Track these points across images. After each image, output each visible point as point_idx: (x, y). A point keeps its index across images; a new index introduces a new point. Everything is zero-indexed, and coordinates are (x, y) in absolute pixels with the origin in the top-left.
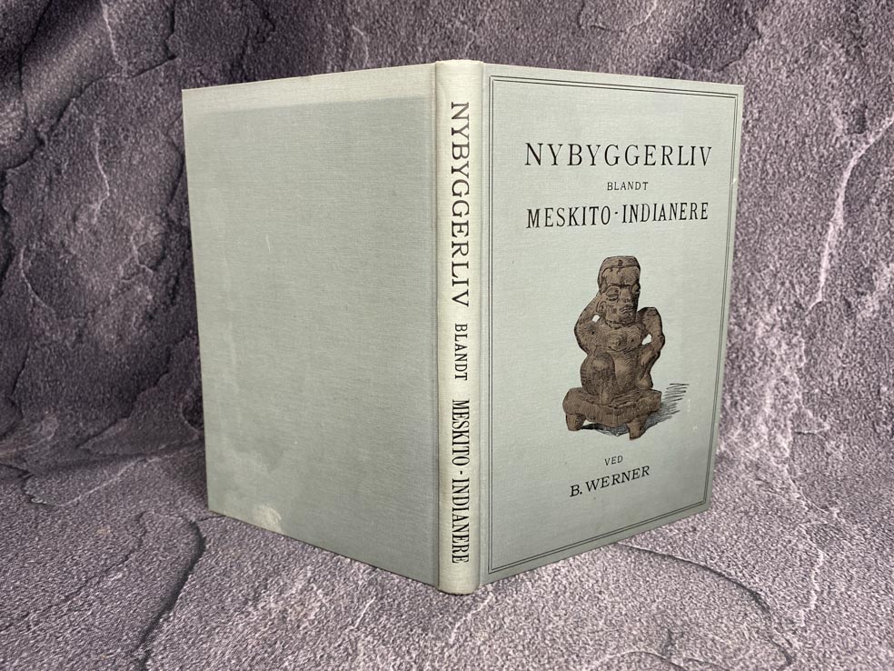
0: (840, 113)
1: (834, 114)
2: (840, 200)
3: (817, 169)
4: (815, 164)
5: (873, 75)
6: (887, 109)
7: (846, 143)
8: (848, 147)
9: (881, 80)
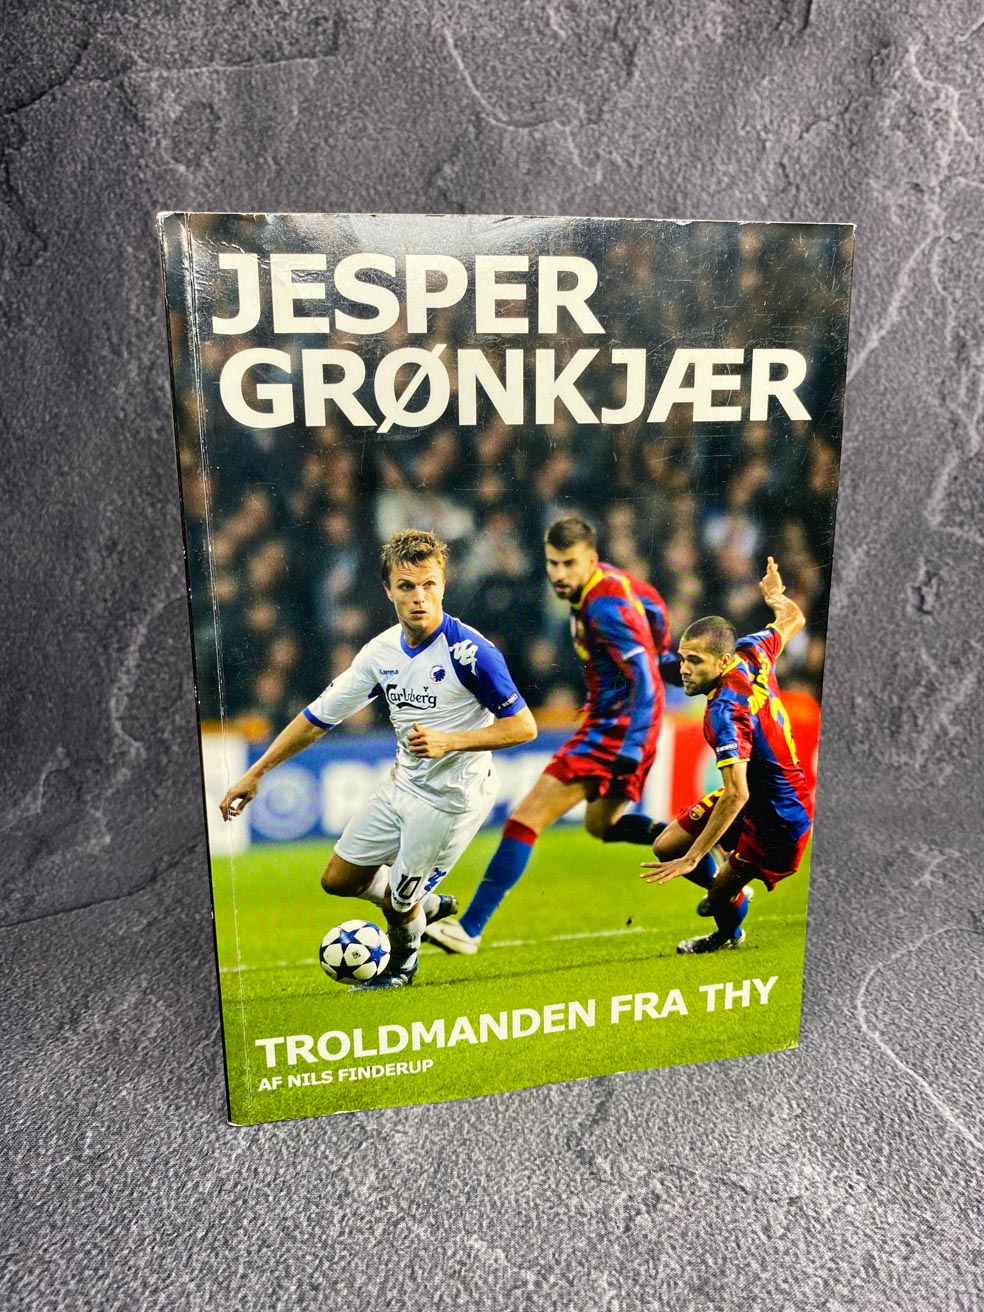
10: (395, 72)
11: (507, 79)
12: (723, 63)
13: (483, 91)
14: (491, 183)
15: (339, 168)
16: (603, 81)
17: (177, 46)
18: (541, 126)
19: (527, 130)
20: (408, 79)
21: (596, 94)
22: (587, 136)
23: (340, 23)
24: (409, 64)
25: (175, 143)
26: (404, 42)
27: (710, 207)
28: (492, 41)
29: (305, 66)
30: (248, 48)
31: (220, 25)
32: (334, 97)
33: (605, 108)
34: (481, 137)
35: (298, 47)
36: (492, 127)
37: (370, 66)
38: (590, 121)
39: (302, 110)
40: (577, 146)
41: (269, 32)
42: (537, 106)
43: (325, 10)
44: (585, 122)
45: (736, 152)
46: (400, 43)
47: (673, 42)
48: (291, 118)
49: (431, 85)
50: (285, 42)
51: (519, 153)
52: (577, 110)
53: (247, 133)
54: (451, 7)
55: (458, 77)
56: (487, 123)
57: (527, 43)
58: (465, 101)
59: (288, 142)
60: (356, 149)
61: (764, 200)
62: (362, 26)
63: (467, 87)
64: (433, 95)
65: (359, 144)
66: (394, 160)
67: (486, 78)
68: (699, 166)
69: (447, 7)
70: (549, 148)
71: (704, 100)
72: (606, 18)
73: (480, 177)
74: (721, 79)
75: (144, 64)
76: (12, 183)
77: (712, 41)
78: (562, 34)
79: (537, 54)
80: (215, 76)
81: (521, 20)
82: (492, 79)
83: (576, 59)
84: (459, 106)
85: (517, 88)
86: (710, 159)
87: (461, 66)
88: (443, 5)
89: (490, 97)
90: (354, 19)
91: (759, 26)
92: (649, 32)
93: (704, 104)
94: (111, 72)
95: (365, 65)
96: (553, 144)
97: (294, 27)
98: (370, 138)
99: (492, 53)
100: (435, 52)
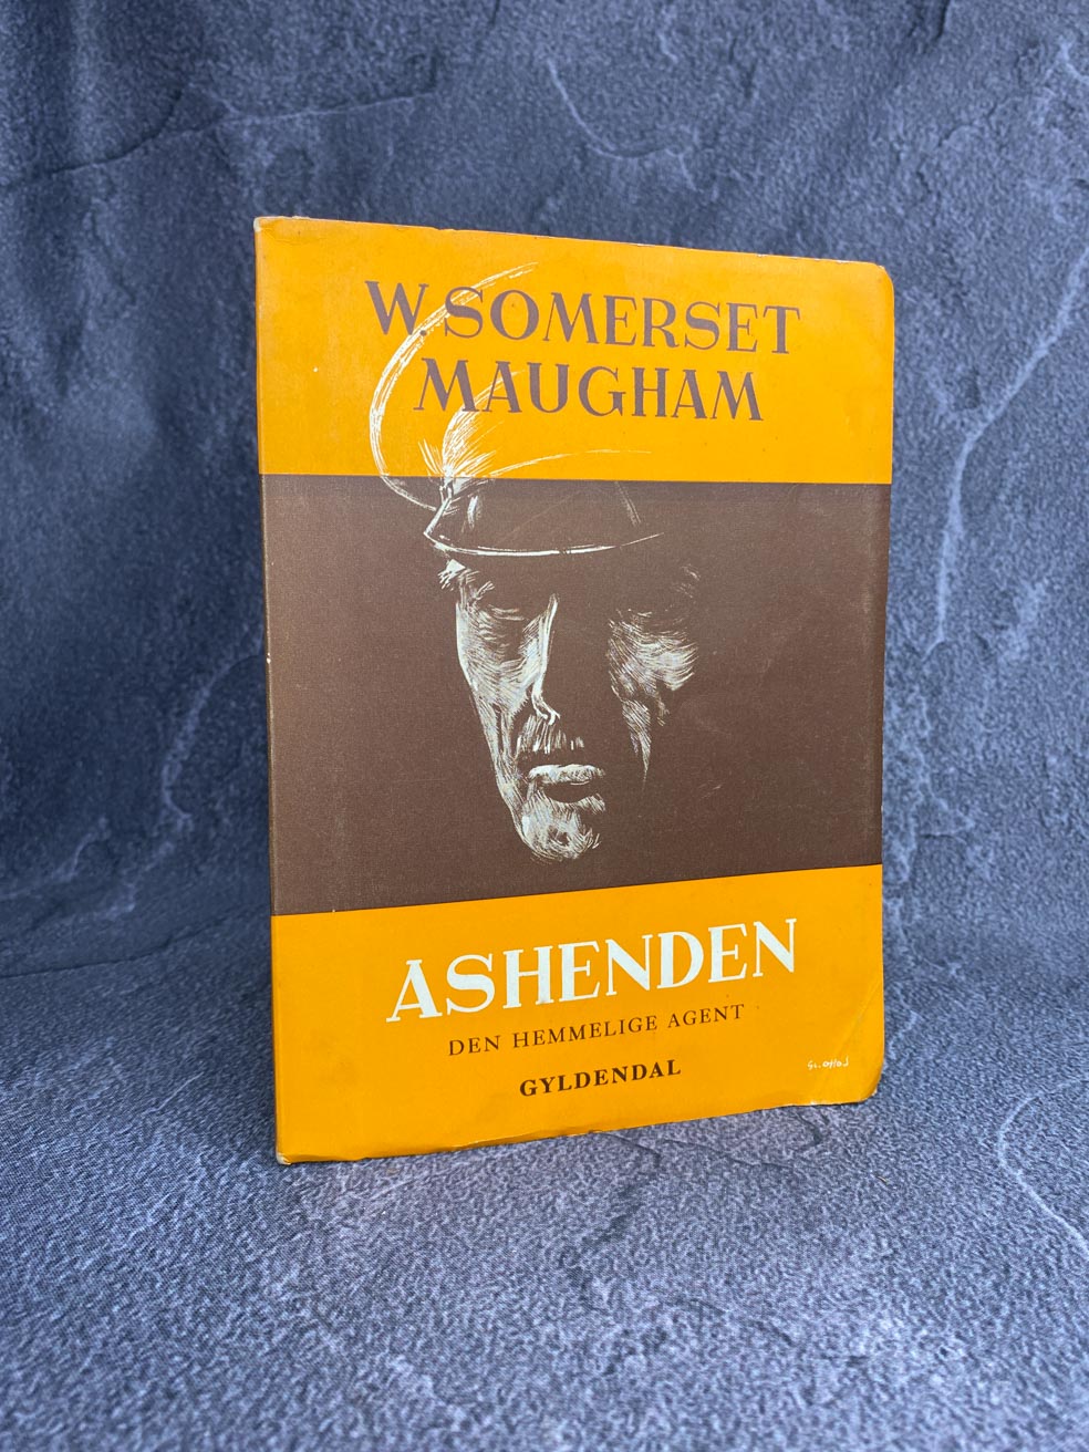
0: (941, 381)
1: (933, 386)
2: (955, 500)
3: (917, 459)
4: (914, 453)
5: (982, 331)
6: (1008, 374)
7: (954, 423)
8: (958, 427)
9: (995, 337)
10: (495, 105)
11: (615, 107)
12: (852, 69)
13: (589, 121)
14: (599, 216)
15: (435, 208)
16: (719, 106)
17: (269, 93)
18: (652, 155)
19: (636, 159)
20: (509, 113)
21: (711, 119)
22: (702, 161)
23: (439, 57)
24: (510, 97)
25: (268, 194)
26: (506, 75)
27: (839, 223)
28: (599, 70)
29: (401, 105)
30: (343, 91)
31: (314, 69)
32: (431, 135)
33: (722, 132)
34: (587, 169)
35: (394, 87)
36: (599, 158)
37: (469, 101)
38: (705, 146)
39: (397, 151)
40: (690, 172)
41: (365, 73)
42: (647, 134)
43: (423, 48)
44: (699, 147)
45: (868, 165)
46: (500, 76)
47: (794, 57)
48: (386, 158)
49: (534, 118)
50: (381, 83)
51: (628, 184)
52: (691, 136)
53: (341, 178)
54: (555, 36)
55: (563, 108)
56: (594, 153)
57: (636, 70)
58: (569, 133)
59: (383, 184)
60: (453, 188)
61: (900, 211)
62: (460, 60)
63: (571, 117)
64: (535, 130)
65: (457, 182)
66: (493, 197)
67: (592, 107)
68: (828, 177)
69: (550, 37)
70: (661, 177)
71: (832, 106)
72: (721, 40)
73: (587, 210)
74: (851, 85)
75: (237, 112)
76: (99, 233)
77: (839, 50)
78: (674, 58)
79: (647, 80)
80: (308, 121)
81: (629, 45)
82: (599, 108)
83: (689, 84)
84: (563, 137)
85: (626, 116)
86: (839, 170)
87: (565, 97)
88: (546, 36)
89: (597, 127)
90: (453, 54)
91: (891, 31)
92: (768, 52)
93: (834, 111)
94: (203, 122)
95: (464, 100)
96: (664, 172)
97: (390, 66)
98: (469, 175)
99: (599, 81)
100: (537, 84)
